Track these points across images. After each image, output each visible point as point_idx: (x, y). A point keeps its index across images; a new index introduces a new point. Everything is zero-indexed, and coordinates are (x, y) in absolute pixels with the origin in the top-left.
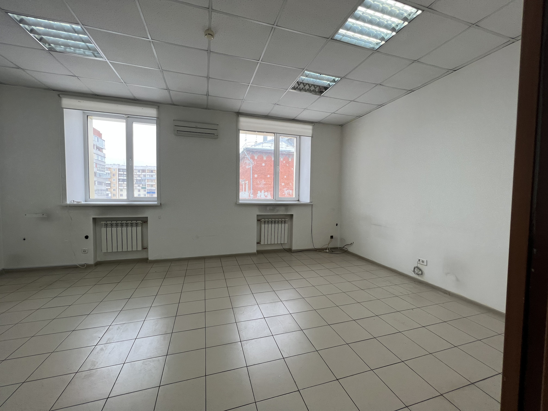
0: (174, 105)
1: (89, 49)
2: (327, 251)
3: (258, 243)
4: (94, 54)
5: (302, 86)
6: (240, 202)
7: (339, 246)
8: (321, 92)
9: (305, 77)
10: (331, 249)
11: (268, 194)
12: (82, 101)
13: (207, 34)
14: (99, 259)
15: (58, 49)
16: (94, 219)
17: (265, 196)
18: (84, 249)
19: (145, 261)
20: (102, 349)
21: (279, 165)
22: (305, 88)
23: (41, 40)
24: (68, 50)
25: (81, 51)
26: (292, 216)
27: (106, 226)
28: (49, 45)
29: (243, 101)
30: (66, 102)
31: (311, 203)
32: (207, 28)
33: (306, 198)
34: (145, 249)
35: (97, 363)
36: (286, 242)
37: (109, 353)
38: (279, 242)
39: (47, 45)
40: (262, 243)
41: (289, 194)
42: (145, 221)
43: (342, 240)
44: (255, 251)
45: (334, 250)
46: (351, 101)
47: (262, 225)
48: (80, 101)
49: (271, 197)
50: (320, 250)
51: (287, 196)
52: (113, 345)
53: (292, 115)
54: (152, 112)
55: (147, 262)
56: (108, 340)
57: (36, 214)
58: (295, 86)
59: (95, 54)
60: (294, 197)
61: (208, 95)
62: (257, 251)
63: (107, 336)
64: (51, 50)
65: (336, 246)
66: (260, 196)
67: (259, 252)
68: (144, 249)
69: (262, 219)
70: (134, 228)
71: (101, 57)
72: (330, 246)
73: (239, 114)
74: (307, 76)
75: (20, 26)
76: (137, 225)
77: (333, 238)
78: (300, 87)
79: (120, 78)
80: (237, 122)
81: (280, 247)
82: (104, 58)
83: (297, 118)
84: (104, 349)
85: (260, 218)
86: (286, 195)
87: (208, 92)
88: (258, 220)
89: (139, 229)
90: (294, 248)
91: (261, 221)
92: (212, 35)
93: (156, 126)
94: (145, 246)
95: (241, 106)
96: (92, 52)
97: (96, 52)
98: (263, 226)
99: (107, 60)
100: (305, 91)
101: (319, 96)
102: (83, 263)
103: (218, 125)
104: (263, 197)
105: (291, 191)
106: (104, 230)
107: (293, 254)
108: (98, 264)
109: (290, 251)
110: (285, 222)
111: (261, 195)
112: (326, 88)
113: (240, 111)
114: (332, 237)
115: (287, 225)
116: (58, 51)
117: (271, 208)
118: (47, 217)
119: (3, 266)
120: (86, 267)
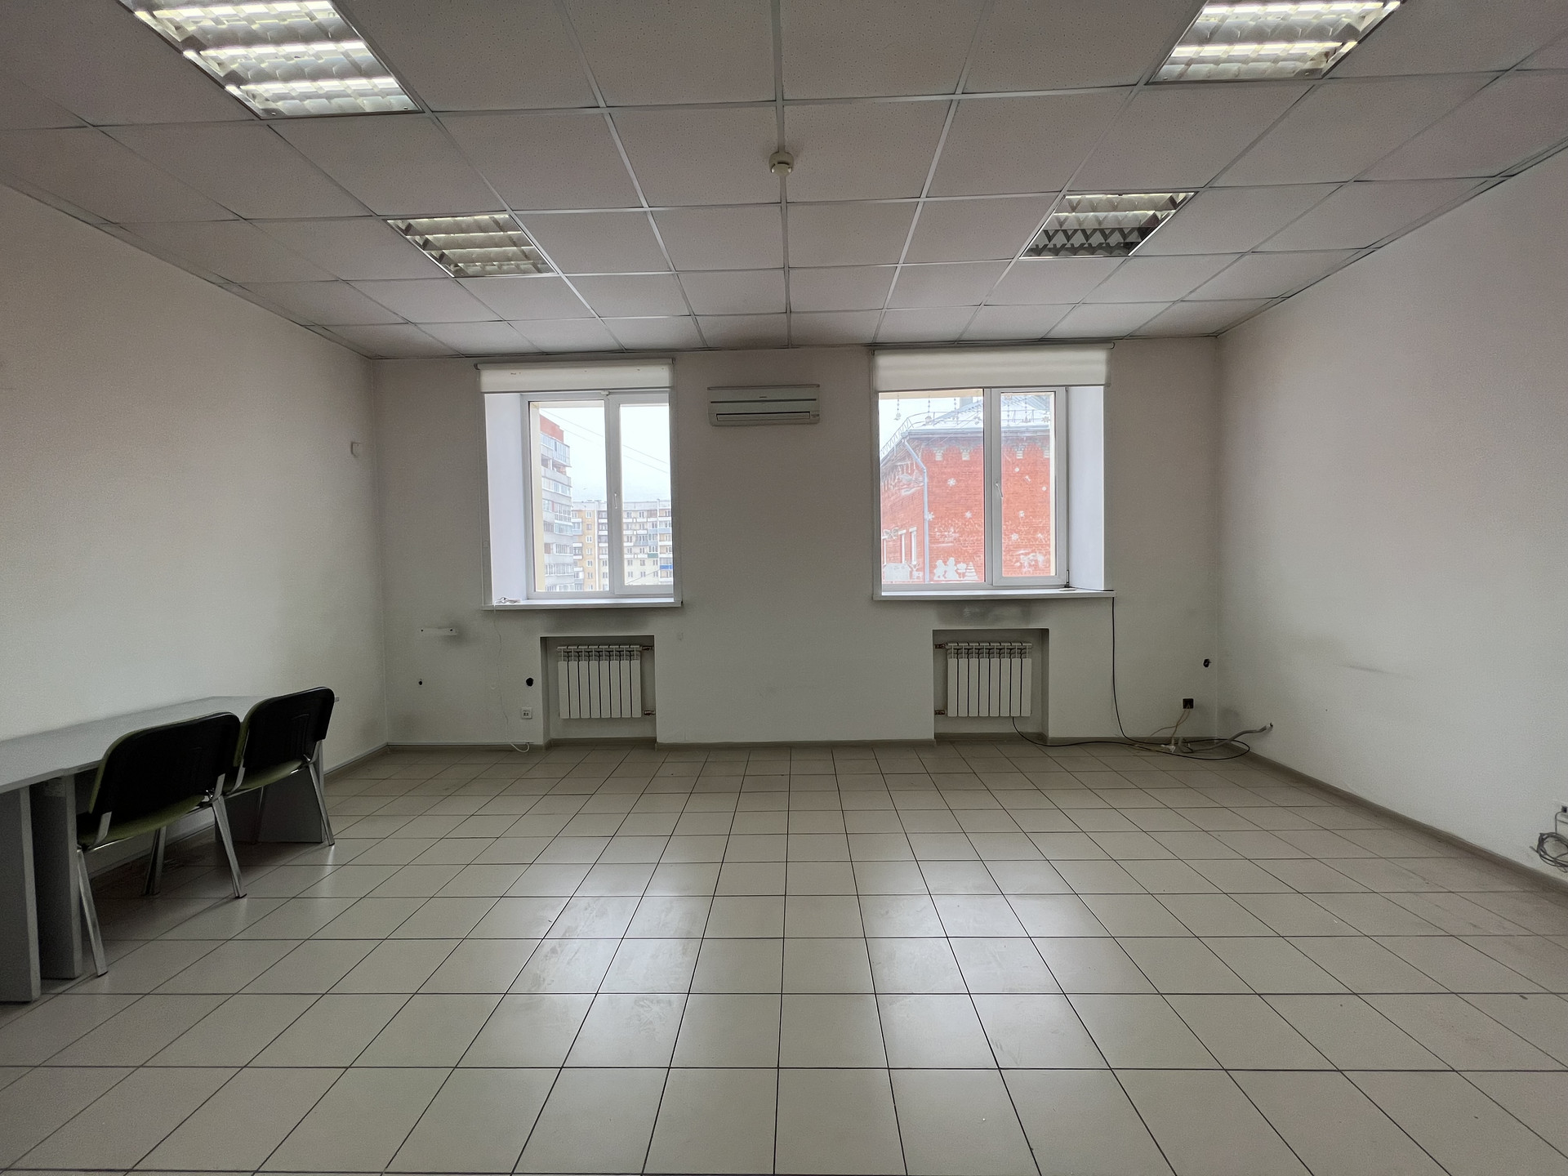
0: (710, 349)
1: (526, 256)
2: (1172, 748)
3: (938, 713)
4: (535, 265)
5: (1060, 240)
6: (883, 594)
7: (1216, 734)
8: (1130, 246)
9: (1067, 214)
10: (1186, 741)
11: (966, 569)
12: (517, 372)
13: (776, 163)
14: (554, 735)
15: (471, 270)
16: (544, 640)
17: (959, 574)
18: (527, 708)
19: (650, 744)
20: (554, 951)
21: (999, 480)
22: (1072, 245)
23: (441, 258)
24: (488, 268)
25: (512, 264)
26: (1044, 633)
27: (568, 656)
28: (456, 266)
29: (883, 313)
30: (490, 378)
31: (1111, 594)
32: (774, 150)
33: (1091, 578)
34: (649, 714)
35: (544, 980)
36: (1026, 713)
37: (568, 963)
38: (1005, 713)
39: (452, 267)
40: (951, 712)
41: (1036, 566)
42: (647, 645)
43: (1229, 713)
44: (932, 737)
45: (1195, 748)
46: (1243, 254)
47: (949, 660)
48: (514, 372)
49: (976, 578)
50: (1144, 746)
51: (1027, 571)
52: (575, 945)
53: (1038, 329)
54: (660, 374)
55: (654, 748)
56: (566, 932)
57: (439, 628)
58: (1037, 246)
59: (539, 266)
60: (1053, 573)
61: (788, 311)
62: (937, 736)
63: (565, 921)
64: (460, 274)
65: (1206, 735)
66: (943, 576)
67: (942, 739)
68: (647, 714)
69: (950, 642)
70: (625, 663)
71: (550, 270)
72: (1185, 732)
73: (875, 347)
74: (1074, 209)
75: (406, 239)
76: (630, 656)
77: (1192, 707)
78: (1055, 245)
79: (588, 307)
80: (871, 370)
81: (1007, 728)
82: (557, 273)
83: (1052, 335)
84: (559, 949)
85: (942, 639)
86: (1024, 570)
87: (788, 304)
88: (938, 646)
89: (636, 663)
90: (1053, 733)
91: (947, 647)
92: (788, 164)
93: (668, 407)
94: (649, 707)
95: (878, 327)
96: (531, 264)
97: (541, 261)
98: (952, 662)
99: (561, 274)
100: (1074, 251)
101: (1121, 259)
102: (523, 741)
103: (819, 386)
104: (952, 577)
105: (1040, 558)
106: (562, 665)
107: (1053, 752)
108: (553, 745)
109: (1040, 740)
110: (1022, 653)
111: (945, 572)
112: (1144, 231)
113: (879, 340)
114: (1188, 703)
115: (1027, 662)
116: (471, 274)
117: (977, 610)
118: (458, 635)
119: (386, 738)
120: (530, 750)
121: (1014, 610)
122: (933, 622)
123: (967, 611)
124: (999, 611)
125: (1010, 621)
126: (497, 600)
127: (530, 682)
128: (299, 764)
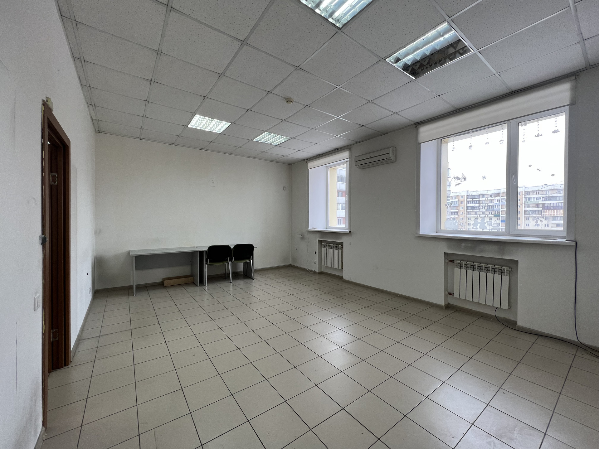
0: (358, 142)
3: (447, 293)
8: (464, 48)
9: (400, 62)
14: (321, 270)
16: (319, 241)
18: (315, 260)
27: (324, 246)
32: (285, 100)
36: (504, 307)
40: (456, 295)
42: (342, 245)
44: (443, 304)
47: (455, 269)
48: (315, 162)
49: (501, 229)
54: (346, 154)
55: (341, 280)
57: (300, 235)
61: (362, 126)
62: (446, 304)
64: (277, 145)
67: (449, 307)
68: (342, 269)
69: (456, 260)
70: (337, 251)
73: (419, 124)
76: (339, 248)
88: (448, 261)
89: (340, 252)
90: (521, 323)
91: (454, 262)
98: (457, 270)
102: (312, 269)
106: (323, 249)
109: (509, 324)
110: (501, 272)
117: (469, 245)
118: (303, 238)
119: (290, 263)
120: (315, 273)
121: (493, 247)
122: (444, 248)
123: (463, 245)
124: (483, 246)
125: (490, 253)
126: (310, 228)
127: (316, 253)
128: (249, 260)
